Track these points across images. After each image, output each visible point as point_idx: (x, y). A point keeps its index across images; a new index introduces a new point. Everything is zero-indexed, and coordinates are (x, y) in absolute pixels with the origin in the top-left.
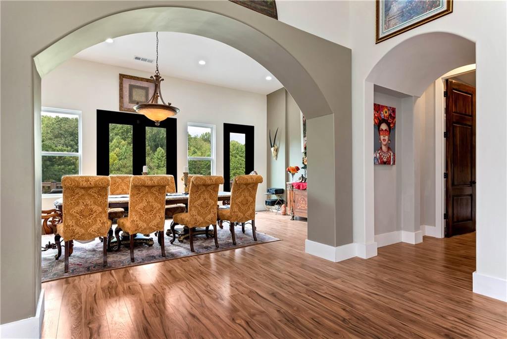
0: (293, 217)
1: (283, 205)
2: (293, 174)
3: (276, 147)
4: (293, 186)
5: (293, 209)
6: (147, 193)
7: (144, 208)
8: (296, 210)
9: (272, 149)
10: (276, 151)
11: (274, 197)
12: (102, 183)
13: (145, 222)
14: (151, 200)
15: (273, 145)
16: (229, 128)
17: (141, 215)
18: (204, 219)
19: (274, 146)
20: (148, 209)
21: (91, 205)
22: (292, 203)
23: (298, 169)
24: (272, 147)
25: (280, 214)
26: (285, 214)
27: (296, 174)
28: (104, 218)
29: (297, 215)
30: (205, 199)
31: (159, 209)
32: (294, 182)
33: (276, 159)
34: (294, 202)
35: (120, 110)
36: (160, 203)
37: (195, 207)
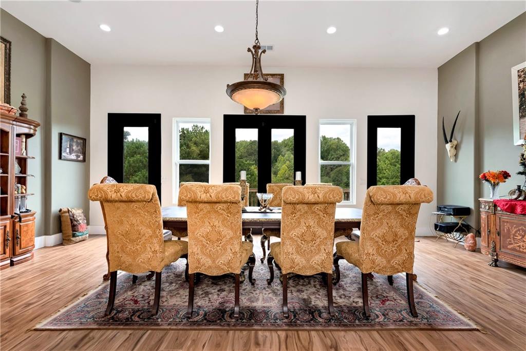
0: (496, 261)
1: (470, 235)
2: (494, 186)
3: (455, 142)
4: (495, 206)
5: (495, 247)
6: (209, 212)
7: (207, 236)
8: (502, 250)
9: (448, 146)
10: (456, 148)
11: (451, 219)
12: (136, 196)
13: (210, 256)
14: (216, 223)
15: (448, 139)
16: (375, 123)
17: (203, 245)
18: (308, 261)
19: (451, 141)
20: (214, 237)
21: (137, 225)
22: (493, 236)
23: (506, 175)
24: (447, 142)
25: (463, 248)
26: (475, 249)
27: (501, 184)
28: (156, 245)
29: (503, 259)
30: (309, 227)
31: (231, 238)
32: (497, 198)
33: (456, 161)
34: (499, 234)
35: (245, 113)
36: (232, 229)
37: (291, 238)
